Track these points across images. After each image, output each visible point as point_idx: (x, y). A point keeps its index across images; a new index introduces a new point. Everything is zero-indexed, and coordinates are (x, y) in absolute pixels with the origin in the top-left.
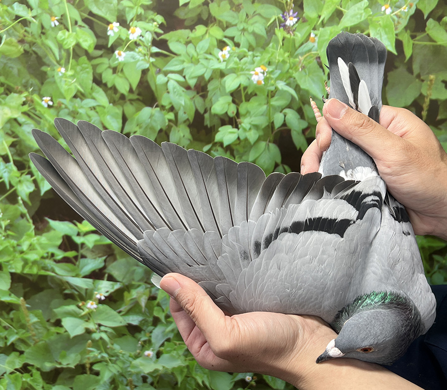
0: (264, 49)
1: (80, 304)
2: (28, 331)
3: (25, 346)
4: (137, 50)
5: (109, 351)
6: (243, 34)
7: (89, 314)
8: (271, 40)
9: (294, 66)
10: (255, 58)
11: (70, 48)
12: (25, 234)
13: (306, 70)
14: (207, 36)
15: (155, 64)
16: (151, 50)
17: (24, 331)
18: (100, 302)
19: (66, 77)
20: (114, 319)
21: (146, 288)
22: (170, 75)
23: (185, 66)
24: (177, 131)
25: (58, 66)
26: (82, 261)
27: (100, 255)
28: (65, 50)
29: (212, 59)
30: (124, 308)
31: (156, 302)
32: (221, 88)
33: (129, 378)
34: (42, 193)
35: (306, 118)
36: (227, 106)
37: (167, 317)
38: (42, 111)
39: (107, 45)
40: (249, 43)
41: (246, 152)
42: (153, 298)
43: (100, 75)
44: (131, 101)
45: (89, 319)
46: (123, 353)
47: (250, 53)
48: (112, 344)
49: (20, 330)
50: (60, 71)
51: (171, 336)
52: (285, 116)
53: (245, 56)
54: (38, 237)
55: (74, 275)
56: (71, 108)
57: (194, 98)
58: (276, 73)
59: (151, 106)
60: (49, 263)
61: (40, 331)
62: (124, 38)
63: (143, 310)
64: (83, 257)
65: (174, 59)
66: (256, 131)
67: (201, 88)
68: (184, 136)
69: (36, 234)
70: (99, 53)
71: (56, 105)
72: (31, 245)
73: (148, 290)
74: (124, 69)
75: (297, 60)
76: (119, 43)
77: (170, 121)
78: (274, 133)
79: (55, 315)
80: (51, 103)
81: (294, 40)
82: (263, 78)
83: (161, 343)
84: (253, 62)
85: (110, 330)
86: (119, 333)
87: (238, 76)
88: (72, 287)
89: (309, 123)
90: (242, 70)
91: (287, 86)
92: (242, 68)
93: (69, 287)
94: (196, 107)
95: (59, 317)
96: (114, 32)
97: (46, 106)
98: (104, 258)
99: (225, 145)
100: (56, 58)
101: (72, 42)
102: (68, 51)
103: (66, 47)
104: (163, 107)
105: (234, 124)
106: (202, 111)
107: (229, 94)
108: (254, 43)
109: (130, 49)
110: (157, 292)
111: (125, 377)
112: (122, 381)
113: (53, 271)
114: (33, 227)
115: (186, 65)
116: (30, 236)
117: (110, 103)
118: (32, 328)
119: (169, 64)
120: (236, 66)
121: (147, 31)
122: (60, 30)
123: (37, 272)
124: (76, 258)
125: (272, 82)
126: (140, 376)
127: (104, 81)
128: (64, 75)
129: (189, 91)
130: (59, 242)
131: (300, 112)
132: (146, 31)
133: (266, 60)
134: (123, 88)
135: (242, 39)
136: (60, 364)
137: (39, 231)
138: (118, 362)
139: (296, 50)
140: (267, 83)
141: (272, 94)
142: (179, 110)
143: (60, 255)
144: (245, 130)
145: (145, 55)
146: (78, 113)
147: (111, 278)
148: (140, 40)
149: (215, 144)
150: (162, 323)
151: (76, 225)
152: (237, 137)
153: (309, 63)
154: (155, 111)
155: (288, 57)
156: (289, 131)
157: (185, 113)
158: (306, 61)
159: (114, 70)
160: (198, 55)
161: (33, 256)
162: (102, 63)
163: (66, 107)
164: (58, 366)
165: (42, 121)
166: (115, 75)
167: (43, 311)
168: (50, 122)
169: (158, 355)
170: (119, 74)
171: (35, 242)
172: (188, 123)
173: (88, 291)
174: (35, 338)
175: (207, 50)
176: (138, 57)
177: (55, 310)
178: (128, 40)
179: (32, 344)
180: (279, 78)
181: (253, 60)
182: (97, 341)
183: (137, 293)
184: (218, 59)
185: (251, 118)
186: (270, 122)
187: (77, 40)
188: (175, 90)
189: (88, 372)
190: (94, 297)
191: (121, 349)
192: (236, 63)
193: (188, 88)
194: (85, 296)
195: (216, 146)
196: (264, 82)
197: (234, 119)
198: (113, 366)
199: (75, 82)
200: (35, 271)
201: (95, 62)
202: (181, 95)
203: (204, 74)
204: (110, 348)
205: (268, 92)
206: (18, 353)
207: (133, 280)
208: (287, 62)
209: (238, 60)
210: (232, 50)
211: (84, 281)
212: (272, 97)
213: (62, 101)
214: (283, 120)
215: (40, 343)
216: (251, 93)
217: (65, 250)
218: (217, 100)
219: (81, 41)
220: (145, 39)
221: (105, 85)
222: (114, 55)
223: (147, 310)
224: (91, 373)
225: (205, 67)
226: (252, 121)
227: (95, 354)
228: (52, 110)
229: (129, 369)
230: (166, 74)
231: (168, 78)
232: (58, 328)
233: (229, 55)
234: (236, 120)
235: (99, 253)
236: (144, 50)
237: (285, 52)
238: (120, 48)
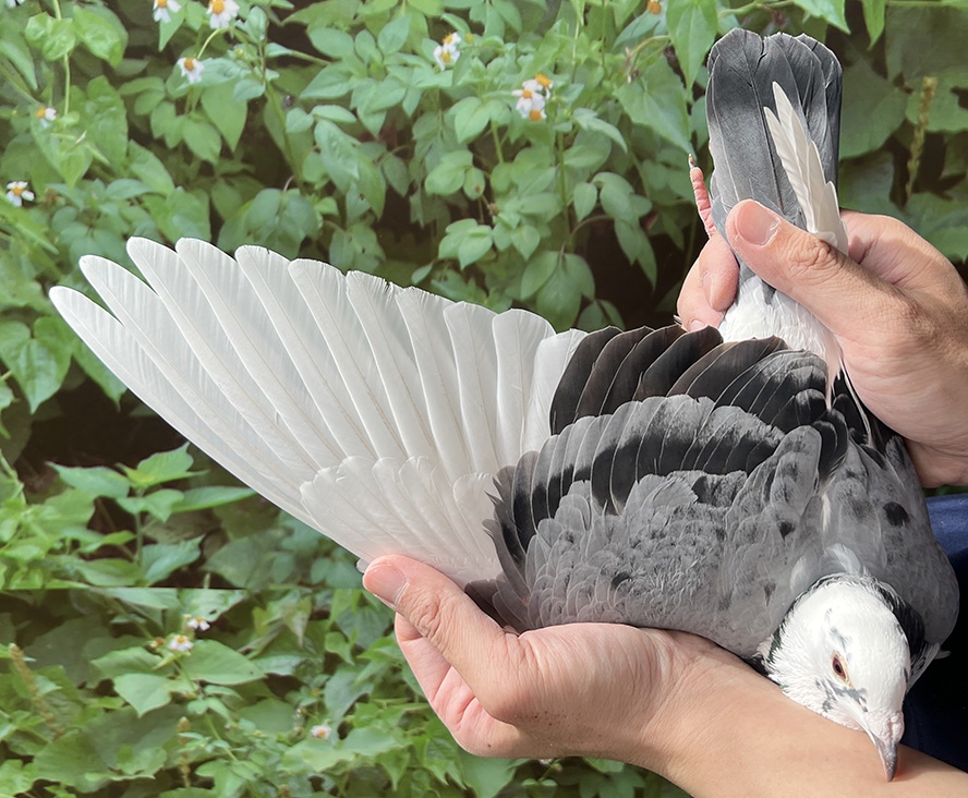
0: (543, 35)
1: (153, 644)
2: (35, 714)
3: (34, 745)
4: (231, 54)
5: (229, 735)
6: (490, 2)
7: (176, 662)
8: (557, 14)
9: (614, 73)
10: (522, 57)
11: (62, 58)
12: (3, 504)
13: (643, 79)
14: (402, 11)
15: (279, 84)
16: (266, 50)
17: (27, 714)
18: (199, 634)
19: (60, 131)
20: (234, 668)
21: (303, 596)
22: (319, 110)
23: (355, 86)
24: (346, 241)
25: (37, 104)
26: (147, 552)
27: (187, 535)
28: (49, 64)
29: (419, 66)
30: (255, 643)
31: (328, 623)
32: (444, 132)
33: (282, 786)
34: (33, 409)
35: (648, 192)
36: (461, 173)
37: (357, 651)
38: (10, 216)
39: (157, 44)
40: (506, 23)
41: (512, 278)
42: (320, 615)
43: (147, 119)
44: (228, 176)
45: (177, 673)
46: (263, 735)
47: (510, 46)
48: (237, 721)
49: (20, 712)
50: (43, 117)
51: (369, 690)
52: (599, 190)
53: (496, 55)
54: (35, 507)
55: (131, 582)
56: (81, 204)
57: (382, 161)
58: (574, 90)
59: (278, 185)
60: (69, 562)
61: (65, 710)
62: (196, 26)
63: (300, 642)
64: (148, 541)
65: (324, 70)
66: (532, 229)
67: (397, 136)
68: (364, 251)
69: (29, 502)
70: (139, 65)
71: (42, 199)
72: (19, 527)
73: (307, 599)
74: (203, 101)
75: (621, 56)
76: (186, 39)
77: (326, 217)
78: (576, 229)
79: (97, 672)
80: (29, 196)
81: (611, 11)
82: (543, 104)
83: (348, 706)
84: (519, 69)
85: (228, 693)
86: (249, 696)
87: (483, 103)
88: (128, 609)
89: (654, 204)
90: (493, 87)
91: (599, 121)
92: (492, 81)
93: (121, 610)
94: (387, 181)
95: (107, 676)
96: (169, 12)
97: (18, 203)
98: (198, 540)
99: (462, 267)
100: (28, 84)
101: (65, 42)
102: (57, 65)
103: (52, 56)
104: (307, 188)
105: (482, 216)
106: (403, 191)
107: (466, 146)
108: (516, 23)
109: (213, 52)
110: (329, 602)
111: (273, 785)
112: (266, 793)
113: (81, 579)
114: (20, 486)
115: (355, 82)
116: (16, 508)
117: (176, 186)
118: (46, 705)
119: (313, 82)
120: (476, 80)
121: (252, 7)
122: (32, 13)
123: (43, 586)
124: (132, 545)
125: (566, 112)
126: (305, 779)
127: (156, 135)
128: (55, 127)
129: (368, 145)
130: (88, 514)
131: (634, 179)
132: (248, 6)
133: (549, 62)
134: (206, 147)
135: (488, 14)
136: (120, 773)
137: (35, 494)
138: (252, 756)
139: (618, 34)
140: (553, 115)
141: (566, 142)
142: (348, 189)
143: (93, 542)
144: (507, 227)
145: (253, 65)
146: (99, 215)
147: (219, 583)
148: (237, 28)
149: (440, 264)
150: (346, 665)
151: (123, 474)
152: (490, 244)
153: (649, 63)
154: (290, 197)
155: (600, 51)
156: (610, 223)
157: (362, 196)
158: (642, 58)
159: (181, 106)
160: (383, 57)
161: (27, 551)
162: (146, 91)
163: (69, 203)
164: (117, 778)
165: (12, 240)
166: (182, 118)
167: (65, 666)
168: (32, 241)
169: (343, 731)
170: (193, 114)
171: (30, 519)
172: (370, 219)
173: (168, 615)
174: (55, 725)
175: (405, 45)
176: (236, 70)
177: (94, 662)
178: (207, 30)
179: (49, 740)
180: (583, 102)
181: (516, 62)
182: (201, 717)
183: (284, 607)
184: (433, 65)
185: (519, 198)
186: (564, 207)
187: (77, 37)
188: (334, 144)
189: (188, 784)
190: (183, 627)
191: (258, 728)
192: (476, 72)
193: (365, 137)
194: (163, 625)
195: (442, 269)
196: (546, 113)
197: (480, 207)
198: (243, 765)
199: (85, 140)
200: (37, 582)
201: (130, 88)
202: (349, 156)
203: (401, 103)
204: (232, 727)
205: (557, 137)
206: (18, 762)
207: (271, 580)
208: (597, 64)
209: (481, 65)
210: (466, 40)
211: (156, 594)
212: (568, 147)
213: (58, 188)
214: (595, 198)
215: (69, 734)
216: (517, 142)
217: (105, 531)
218: (438, 163)
219: (88, 38)
220: (250, 24)
221: (161, 142)
222: (175, 70)
223: (309, 642)
224: (192, 785)
225: (401, 84)
226: (523, 207)
227: (199, 744)
228: (34, 213)
229: (280, 768)
230: (308, 107)
231: (315, 116)
232: (107, 698)
233: (458, 54)
234: (484, 207)
235: (184, 532)
236: (249, 51)
237: (591, 41)
238: (189, 51)
